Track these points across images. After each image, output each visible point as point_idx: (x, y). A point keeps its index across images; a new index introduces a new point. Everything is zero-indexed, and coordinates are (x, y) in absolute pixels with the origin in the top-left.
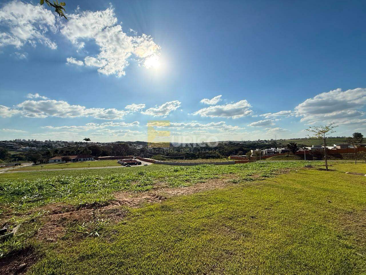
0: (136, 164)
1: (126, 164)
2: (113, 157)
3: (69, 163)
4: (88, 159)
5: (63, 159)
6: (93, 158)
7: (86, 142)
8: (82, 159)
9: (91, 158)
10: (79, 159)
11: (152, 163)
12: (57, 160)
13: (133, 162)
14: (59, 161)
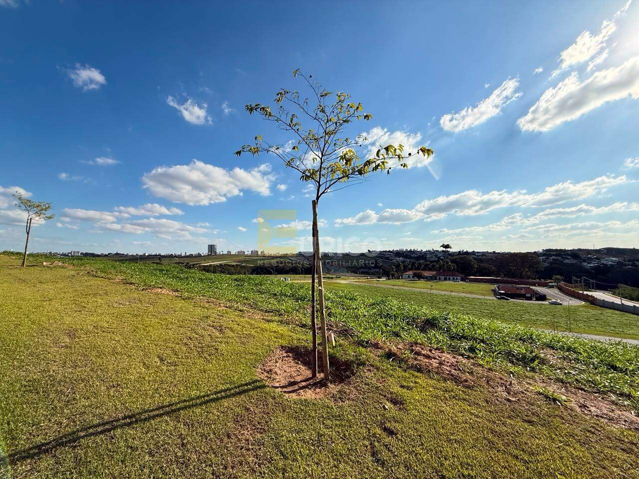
2: (499, 278)
3: (422, 281)
4: (451, 278)
5: (415, 275)
6: (459, 278)
7: (444, 249)
8: (442, 278)
9: (455, 278)
10: (438, 277)
11: (584, 303)
12: (411, 276)
13: (523, 292)
14: (413, 277)
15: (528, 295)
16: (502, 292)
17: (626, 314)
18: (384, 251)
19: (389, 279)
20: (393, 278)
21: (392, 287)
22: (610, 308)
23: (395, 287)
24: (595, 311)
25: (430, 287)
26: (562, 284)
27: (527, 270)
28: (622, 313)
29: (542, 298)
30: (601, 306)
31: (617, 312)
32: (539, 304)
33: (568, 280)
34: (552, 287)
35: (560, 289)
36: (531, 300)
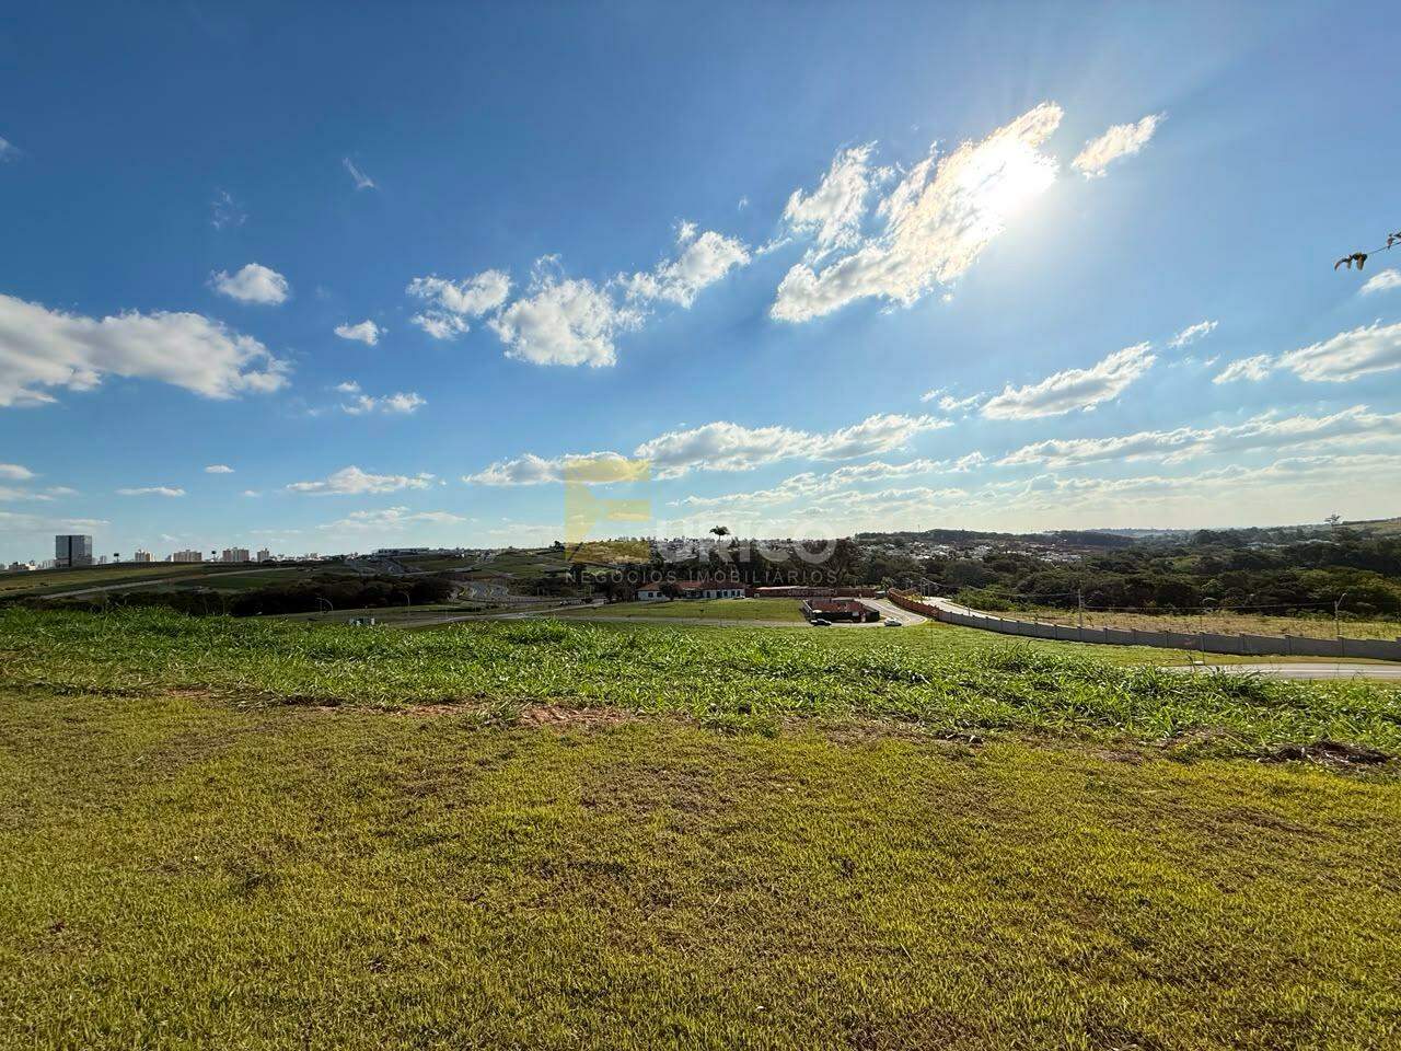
0: (855, 618)
1: (817, 616)
2: (805, 588)
3: (678, 601)
4: (729, 591)
5: (661, 591)
6: (742, 591)
8: (713, 593)
10: (705, 594)
11: (926, 619)
12: (655, 594)
13: (846, 609)
14: (659, 595)
15: (856, 614)
16: (818, 611)
17: (981, 631)
18: (590, 544)
19: (612, 602)
20: (618, 601)
21: (627, 619)
22: (959, 625)
23: (632, 619)
24: (944, 632)
25: (699, 613)
26: (892, 590)
27: (844, 570)
28: (975, 630)
29: (874, 616)
30: (949, 623)
31: (968, 629)
32: (873, 628)
33: (901, 585)
34: (881, 597)
35: (893, 600)
36: (860, 621)
